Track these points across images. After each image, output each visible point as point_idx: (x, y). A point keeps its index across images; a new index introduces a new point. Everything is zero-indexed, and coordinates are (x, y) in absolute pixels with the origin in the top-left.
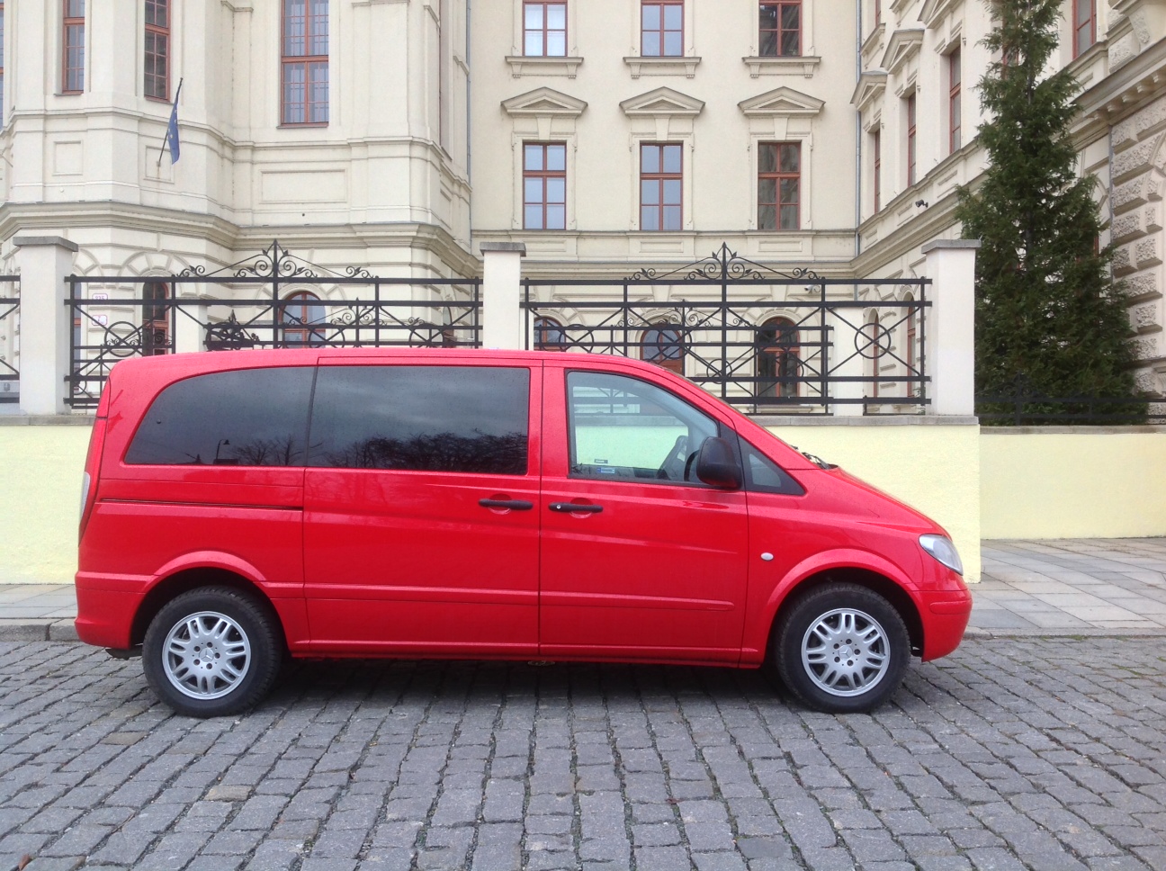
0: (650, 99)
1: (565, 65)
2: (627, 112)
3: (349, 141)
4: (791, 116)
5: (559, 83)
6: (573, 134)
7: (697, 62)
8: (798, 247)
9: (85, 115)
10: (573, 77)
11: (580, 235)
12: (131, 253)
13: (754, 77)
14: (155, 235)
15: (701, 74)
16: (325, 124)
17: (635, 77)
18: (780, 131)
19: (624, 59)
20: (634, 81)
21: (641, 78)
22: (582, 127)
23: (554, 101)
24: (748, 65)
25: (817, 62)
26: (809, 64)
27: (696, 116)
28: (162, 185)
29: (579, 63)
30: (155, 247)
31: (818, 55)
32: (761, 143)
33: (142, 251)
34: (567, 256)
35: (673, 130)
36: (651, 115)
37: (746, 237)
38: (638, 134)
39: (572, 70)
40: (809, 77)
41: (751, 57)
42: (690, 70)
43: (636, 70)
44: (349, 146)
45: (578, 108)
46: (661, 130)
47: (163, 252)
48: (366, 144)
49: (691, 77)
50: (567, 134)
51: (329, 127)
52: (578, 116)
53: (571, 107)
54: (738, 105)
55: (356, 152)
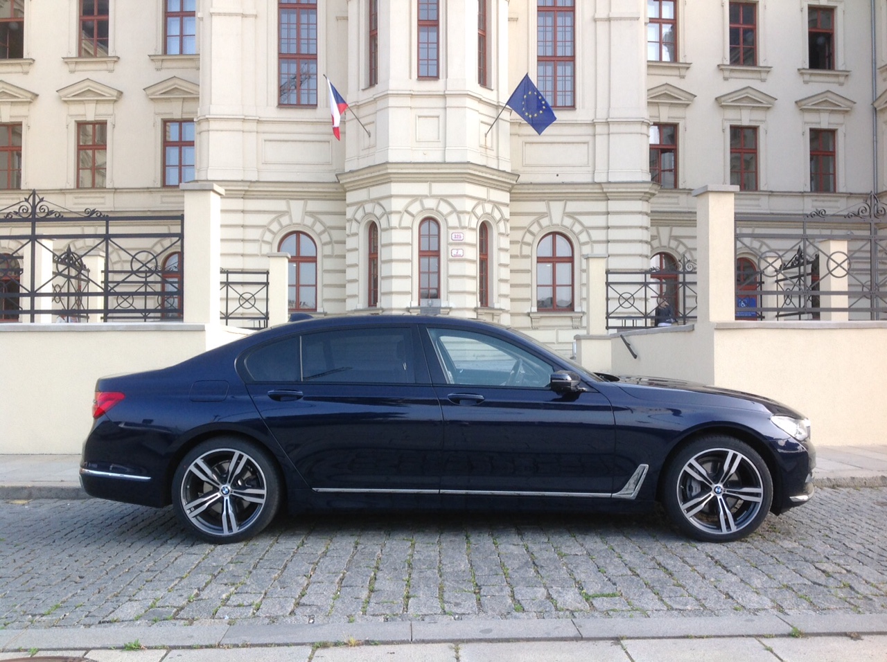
0: (739, 95)
1: (679, 68)
2: (723, 104)
3: (595, 121)
4: (832, 112)
5: (674, 81)
6: (684, 118)
7: (768, 70)
8: (838, 204)
9: (444, 96)
10: (682, 77)
11: (689, 191)
12: (475, 202)
13: (806, 82)
14: (485, 189)
15: (770, 78)
16: (573, 107)
17: (726, 79)
18: (824, 121)
19: (719, 66)
20: (726, 82)
21: (730, 80)
22: (689, 113)
23: (672, 94)
24: (802, 74)
25: (847, 74)
26: (842, 75)
27: (768, 108)
28: (488, 150)
29: (687, 67)
30: (486, 198)
31: (848, 70)
32: (811, 130)
33: (481, 201)
34: (680, 208)
35: (752, 118)
36: (739, 106)
37: (803, 196)
38: (729, 120)
39: (683, 72)
40: (841, 84)
41: (804, 69)
42: (764, 75)
43: (727, 74)
44: (593, 124)
45: (689, 100)
46: (746, 118)
47: (490, 201)
48: (608, 123)
49: (763, 81)
50: (679, 118)
51: (577, 110)
52: (688, 105)
53: (684, 99)
54: (796, 102)
55: (599, 129)
